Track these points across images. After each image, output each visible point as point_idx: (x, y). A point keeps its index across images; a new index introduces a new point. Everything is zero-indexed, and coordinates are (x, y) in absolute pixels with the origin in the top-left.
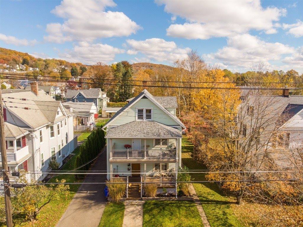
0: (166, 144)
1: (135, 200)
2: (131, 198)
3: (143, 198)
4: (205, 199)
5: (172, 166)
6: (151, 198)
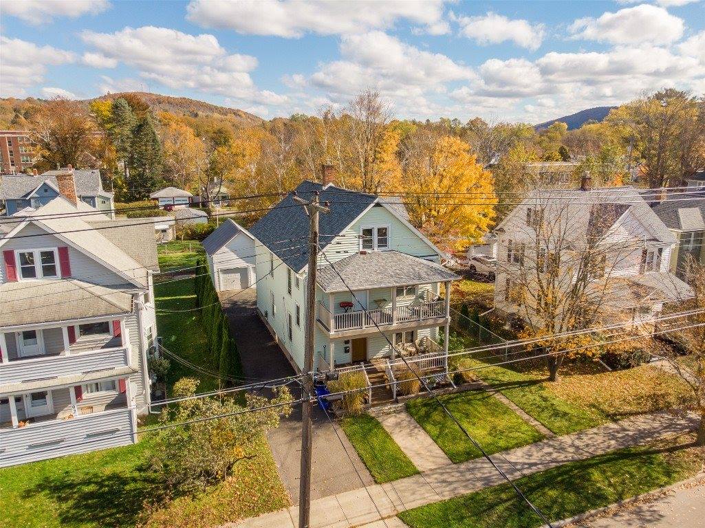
0: (414, 293)
1: (385, 404)
2: (376, 402)
3: (399, 398)
4: (498, 382)
5: (423, 334)
6: (413, 395)
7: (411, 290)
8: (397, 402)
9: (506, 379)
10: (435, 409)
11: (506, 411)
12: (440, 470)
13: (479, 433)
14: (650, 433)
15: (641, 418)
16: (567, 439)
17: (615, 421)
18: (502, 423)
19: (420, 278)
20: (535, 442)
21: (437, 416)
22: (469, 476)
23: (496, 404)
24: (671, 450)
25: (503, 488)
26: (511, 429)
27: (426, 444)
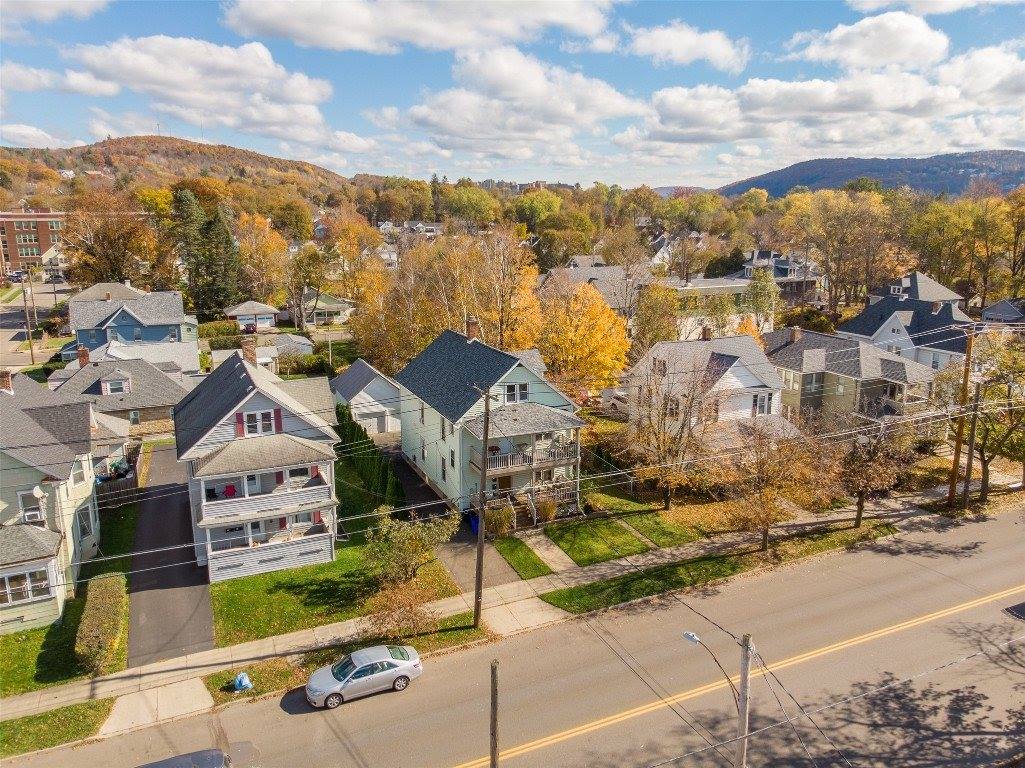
0: (551, 438)
1: (527, 529)
2: (520, 527)
3: (538, 524)
4: (621, 511)
6: (550, 522)
7: (548, 436)
8: (537, 527)
9: (629, 509)
10: (567, 532)
11: (625, 532)
12: (570, 570)
13: (600, 547)
14: (731, 545)
15: (730, 535)
16: (667, 550)
17: (708, 537)
18: (619, 540)
19: (555, 426)
20: (642, 552)
21: (568, 536)
22: (589, 573)
23: (618, 528)
24: (741, 555)
25: (613, 580)
26: (625, 544)
27: (559, 555)
